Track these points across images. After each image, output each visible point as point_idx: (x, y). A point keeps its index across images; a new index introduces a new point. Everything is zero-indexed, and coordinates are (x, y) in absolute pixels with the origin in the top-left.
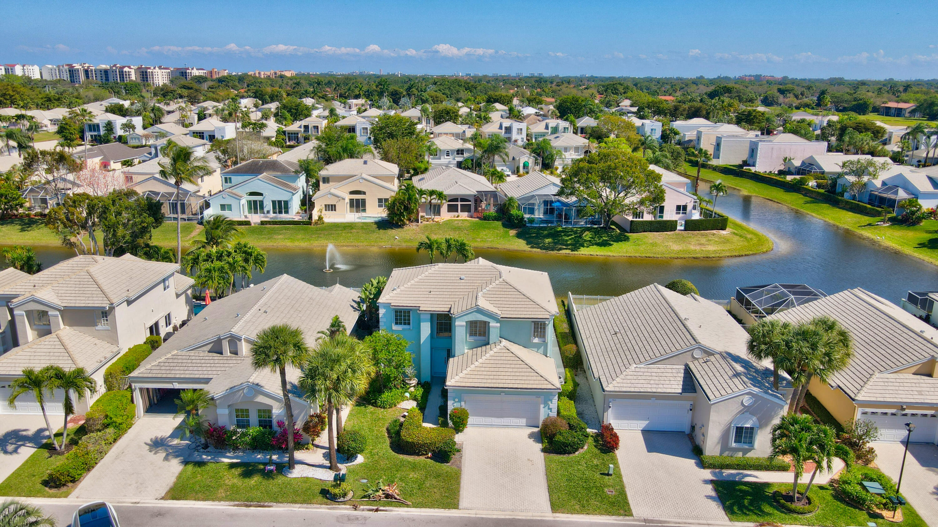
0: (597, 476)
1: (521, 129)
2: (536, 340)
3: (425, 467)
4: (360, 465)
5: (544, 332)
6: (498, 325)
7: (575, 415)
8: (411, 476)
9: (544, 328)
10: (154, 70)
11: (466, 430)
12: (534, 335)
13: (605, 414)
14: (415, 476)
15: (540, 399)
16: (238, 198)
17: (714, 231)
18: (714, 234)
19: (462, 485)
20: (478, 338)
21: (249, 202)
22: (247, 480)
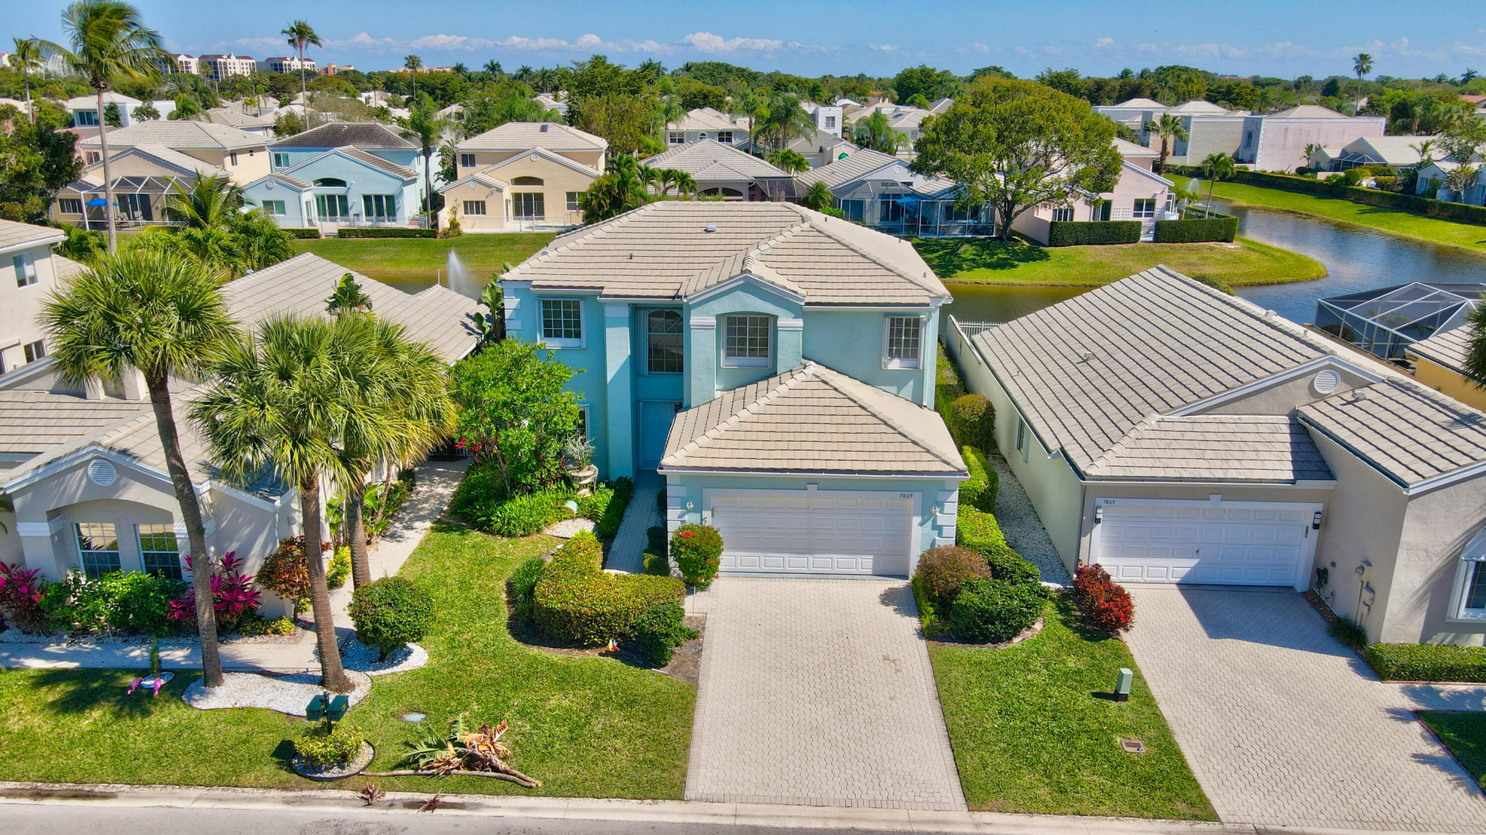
0: (1085, 701)
1: (833, 118)
2: (895, 364)
3: (595, 678)
4: (414, 674)
5: (916, 343)
6: (800, 323)
7: (1002, 543)
8: (553, 702)
9: (916, 333)
10: (228, 60)
11: (716, 584)
12: (891, 351)
13: (1085, 540)
14: (566, 703)
15: (911, 502)
16: (298, 189)
17: (1212, 244)
18: (1212, 249)
19: (696, 728)
20: (747, 360)
21: (320, 199)
22: (67, 720)
